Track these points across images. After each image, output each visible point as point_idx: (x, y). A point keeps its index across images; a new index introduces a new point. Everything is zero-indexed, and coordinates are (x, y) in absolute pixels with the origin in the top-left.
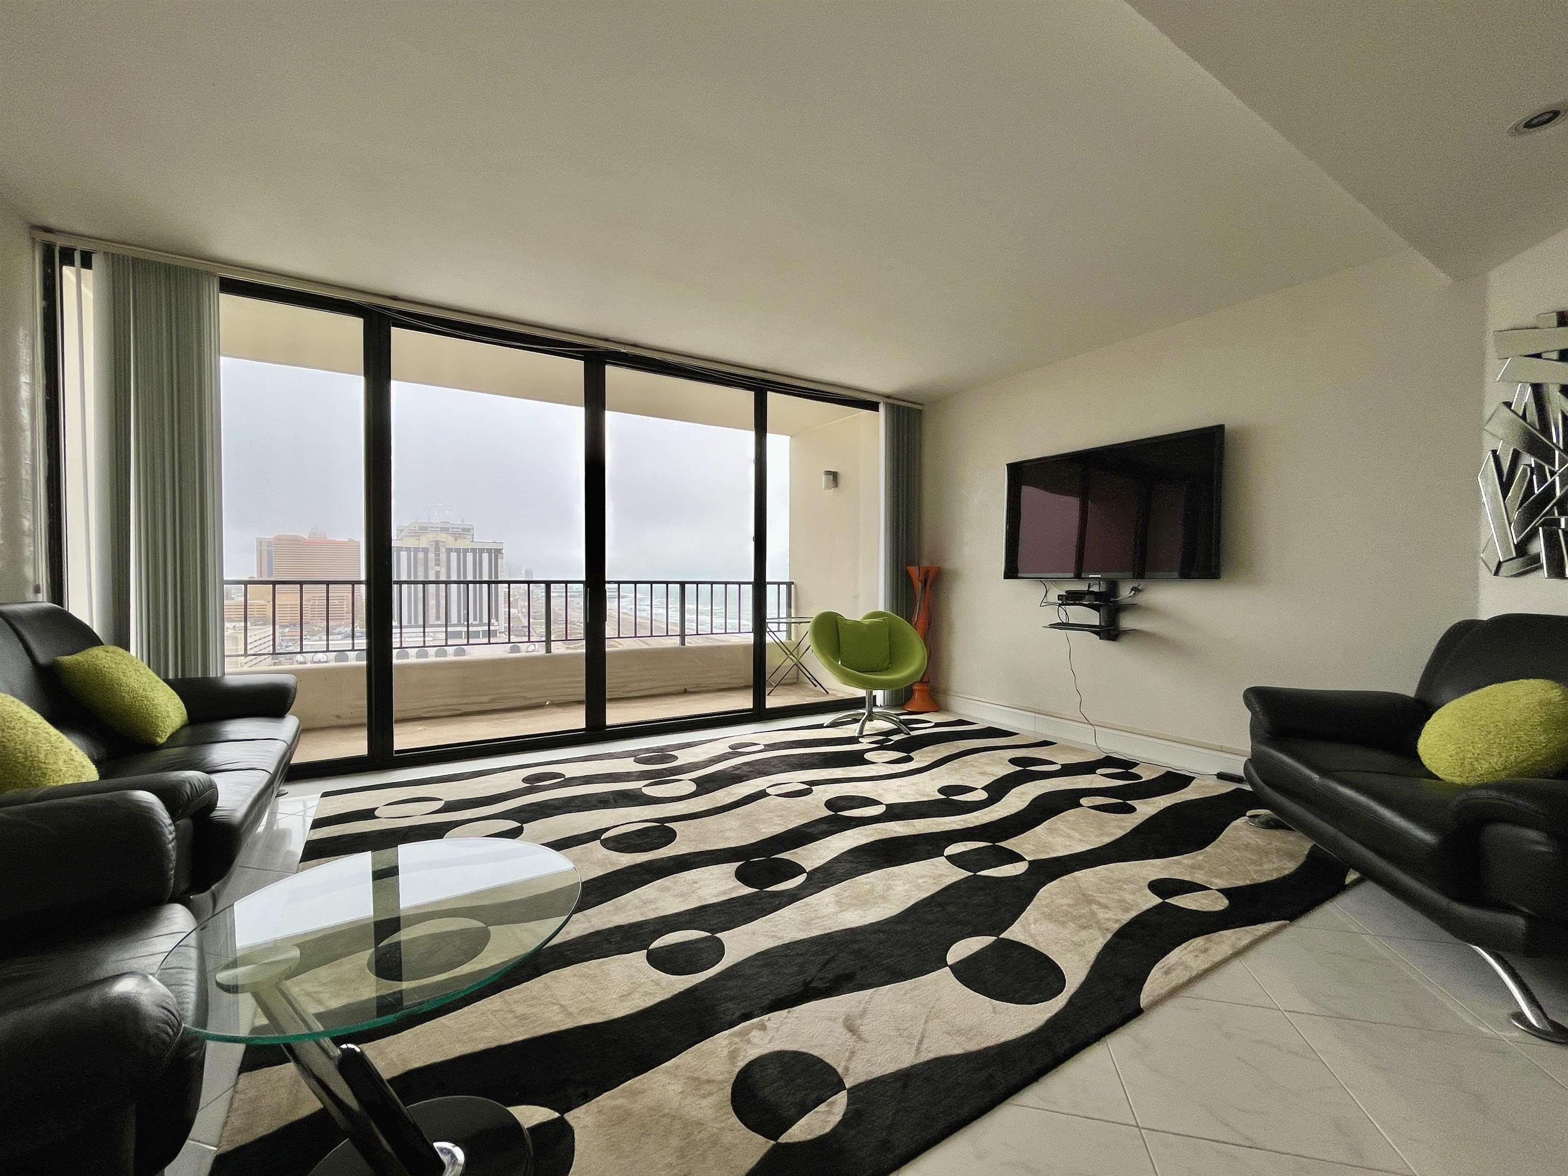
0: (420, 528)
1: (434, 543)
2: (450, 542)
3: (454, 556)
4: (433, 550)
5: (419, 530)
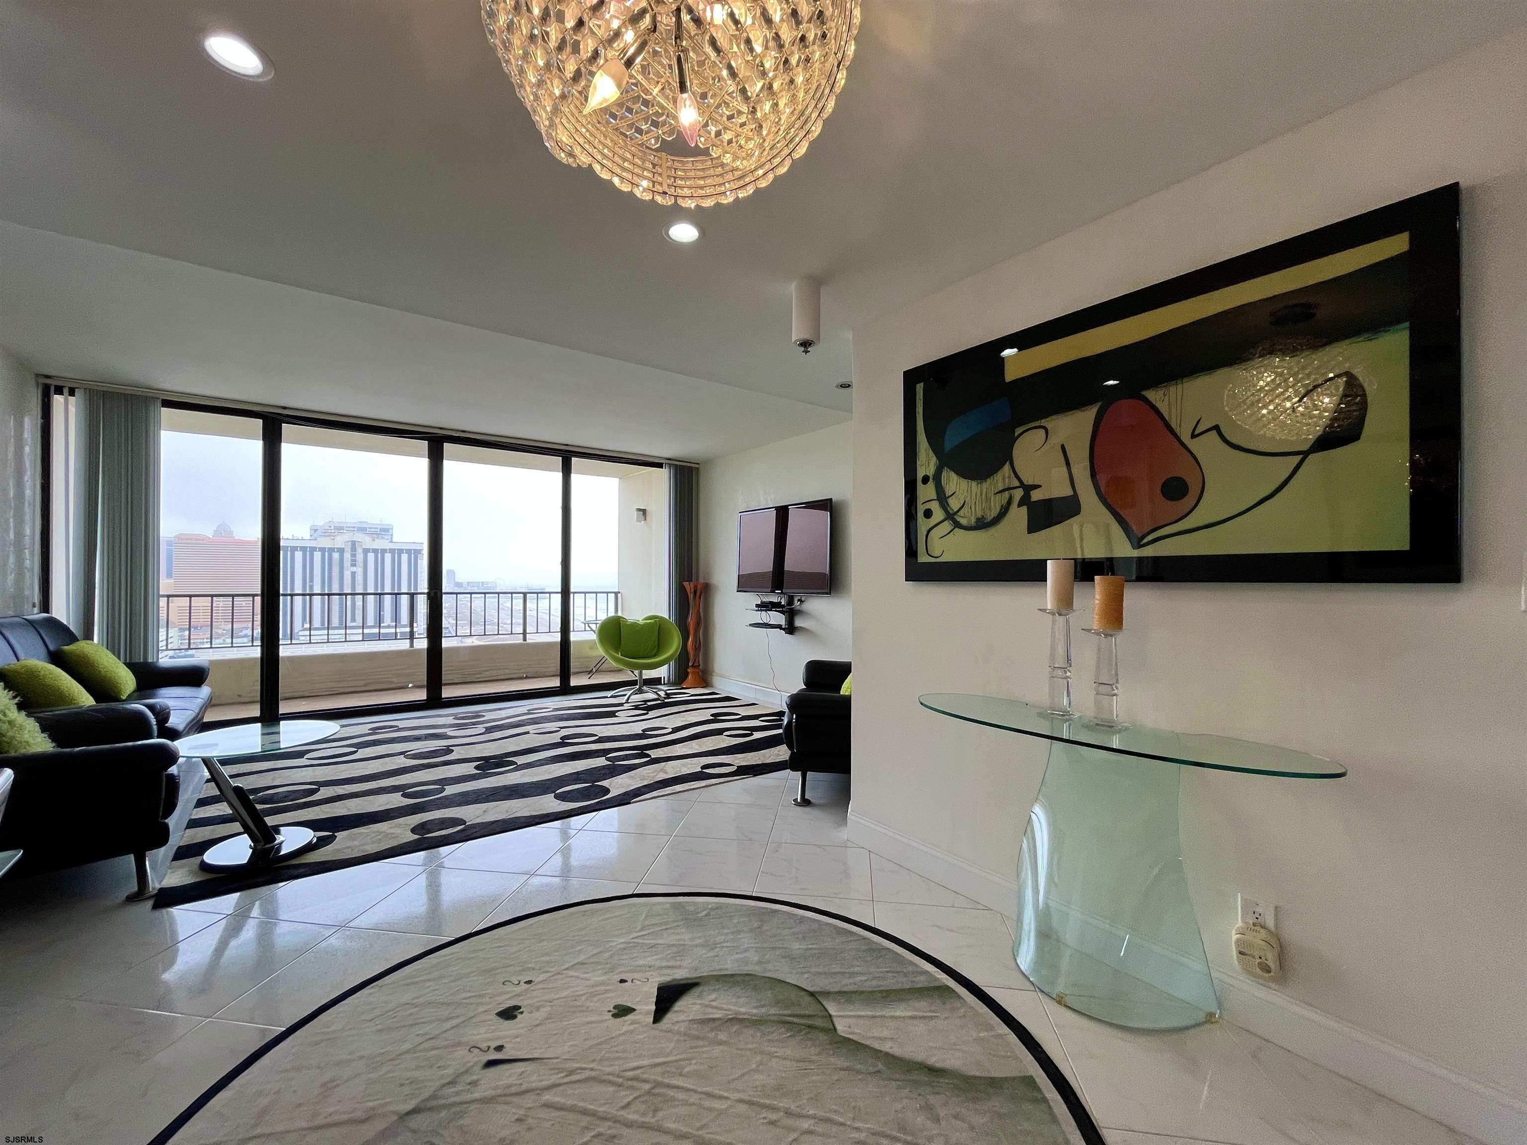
0: (336, 528)
1: (350, 543)
2: (367, 542)
3: (371, 556)
4: (350, 550)
5: (334, 529)
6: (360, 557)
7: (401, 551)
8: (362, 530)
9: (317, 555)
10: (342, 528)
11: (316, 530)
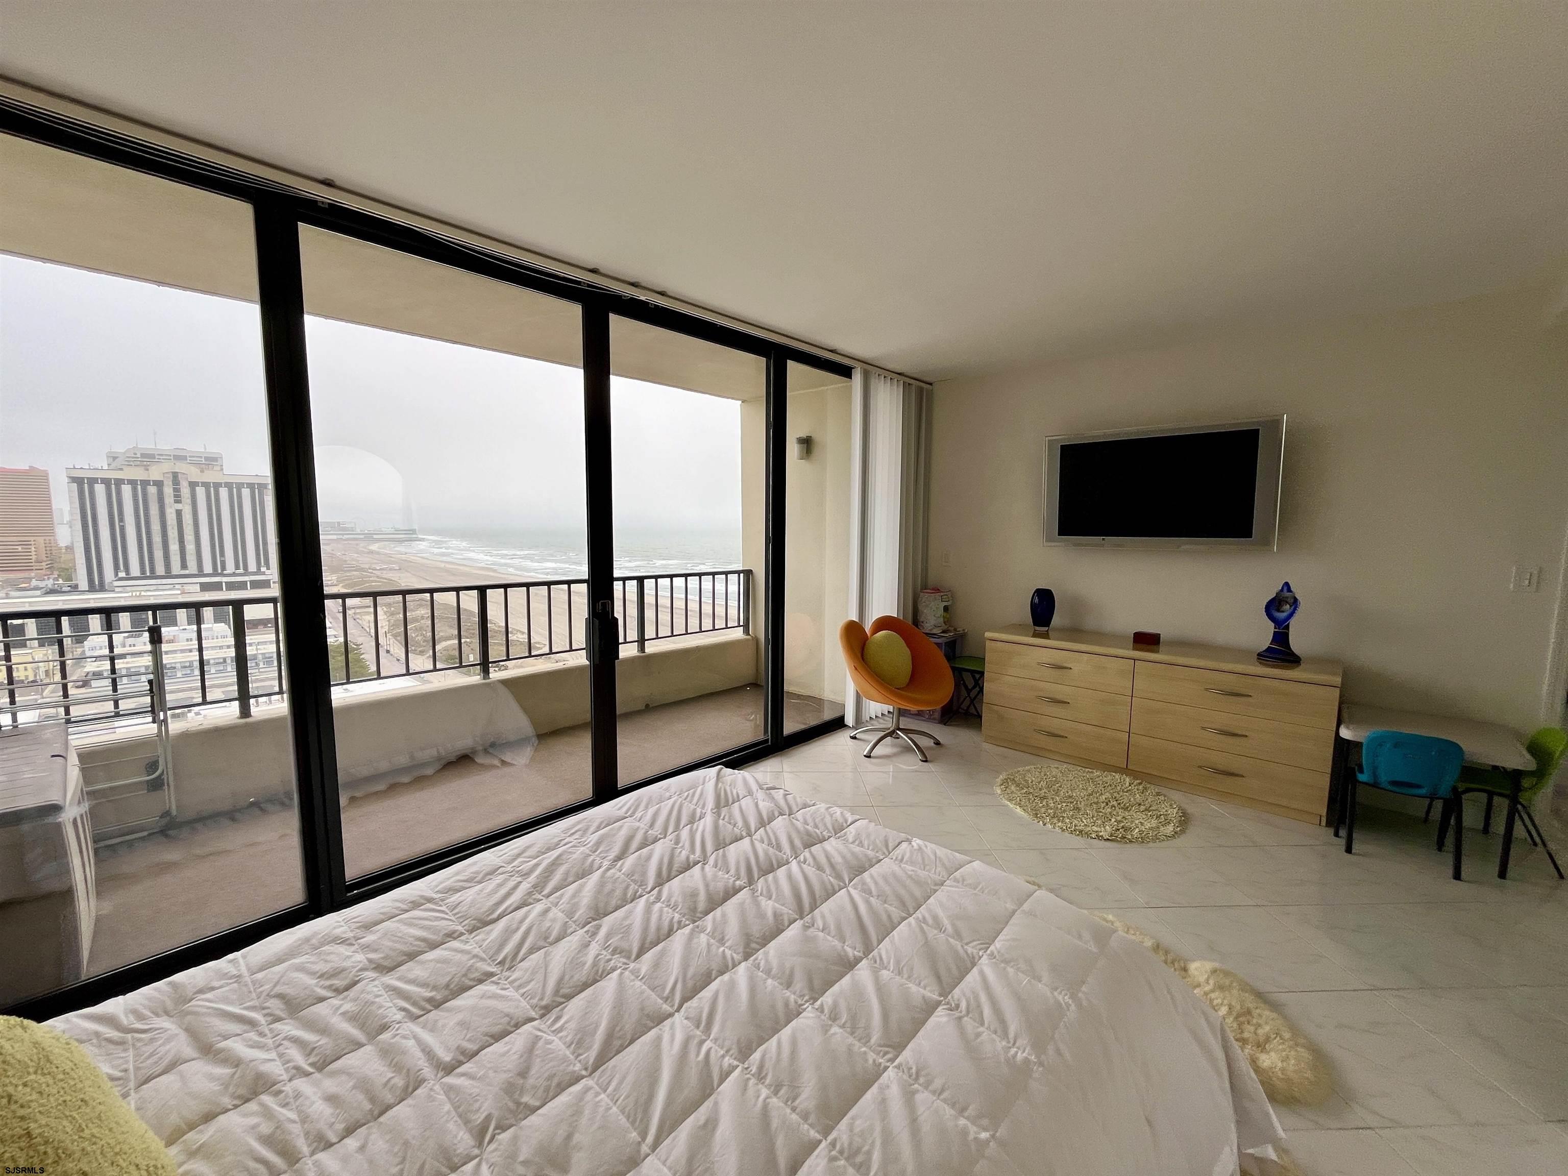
0: (143, 455)
1: (171, 476)
2: (194, 474)
3: (200, 492)
4: (171, 483)
5: (142, 457)
6: (185, 491)
7: (240, 486)
8: (180, 458)
10: (153, 456)
11: (115, 458)
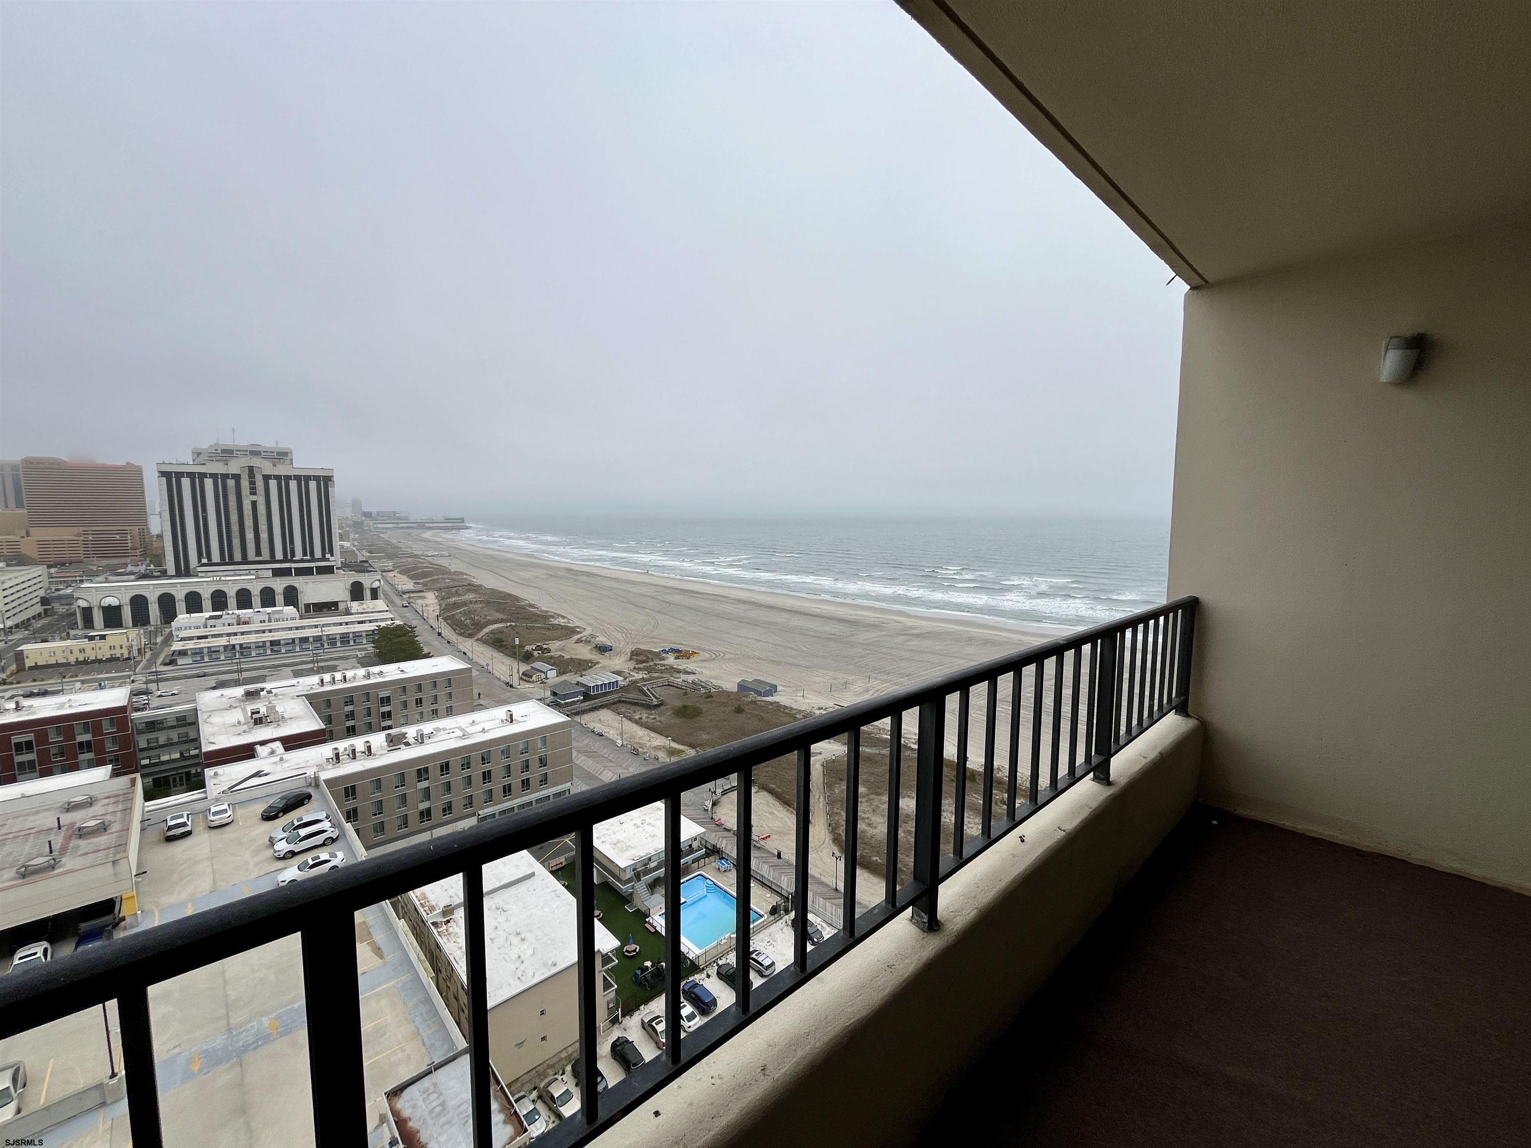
0: (223, 451)
1: (247, 470)
2: (267, 468)
3: (273, 484)
4: (247, 476)
5: (222, 453)
6: (260, 484)
7: (308, 478)
8: (255, 453)
9: (209, 483)
10: (231, 452)
11: (199, 454)
